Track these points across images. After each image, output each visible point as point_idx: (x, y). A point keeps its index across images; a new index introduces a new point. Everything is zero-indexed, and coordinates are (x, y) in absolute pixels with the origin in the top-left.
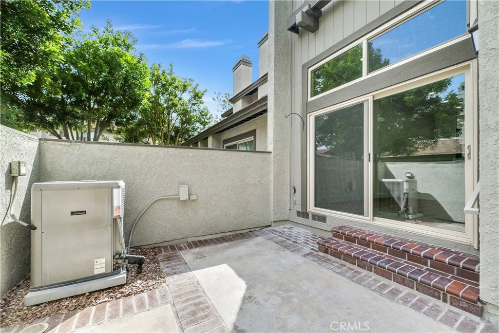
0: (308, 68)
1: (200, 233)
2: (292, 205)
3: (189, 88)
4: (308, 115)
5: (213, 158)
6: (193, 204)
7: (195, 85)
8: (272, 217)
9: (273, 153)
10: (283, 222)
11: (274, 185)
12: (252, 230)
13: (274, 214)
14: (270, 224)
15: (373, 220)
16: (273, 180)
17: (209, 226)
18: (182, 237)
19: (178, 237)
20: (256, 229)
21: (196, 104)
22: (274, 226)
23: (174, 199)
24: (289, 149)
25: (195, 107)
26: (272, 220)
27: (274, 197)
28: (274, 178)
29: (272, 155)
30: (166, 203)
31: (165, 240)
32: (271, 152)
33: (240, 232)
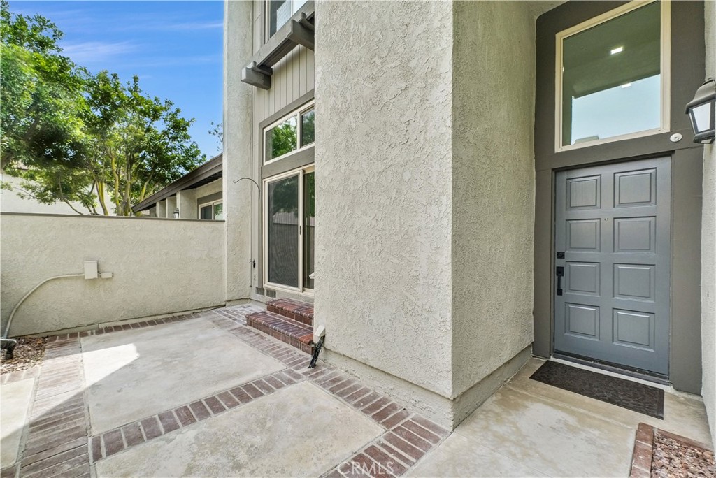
0: (263, 129)
1: (118, 317)
2: (253, 281)
3: (164, 114)
4: (264, 180)
5: (138, 228)
6: (107, 283)
7: (174, 111)
8: (226, 295)
9: (226, 222)
10: (241, 301)
11: (228, 258)
12: (197, 311)
13: (228, 292)
14: (223, 304)
15: (304, 290)
16: (226, 253)
17: (131, 309)
18: (90, 322)
19: (85, 322)
20: (203, 310)
21: (177, 138)
22: (229, 306)
23: (77, 278)
24: (249, 217)
25: (176, 144)
26: (226, 299)
27: (228, 272)
28: (229, 250)
29: (225, 224)
30: (65, 283)
31: (63, 327)
32: (224, 221)
33: (180, 314)
